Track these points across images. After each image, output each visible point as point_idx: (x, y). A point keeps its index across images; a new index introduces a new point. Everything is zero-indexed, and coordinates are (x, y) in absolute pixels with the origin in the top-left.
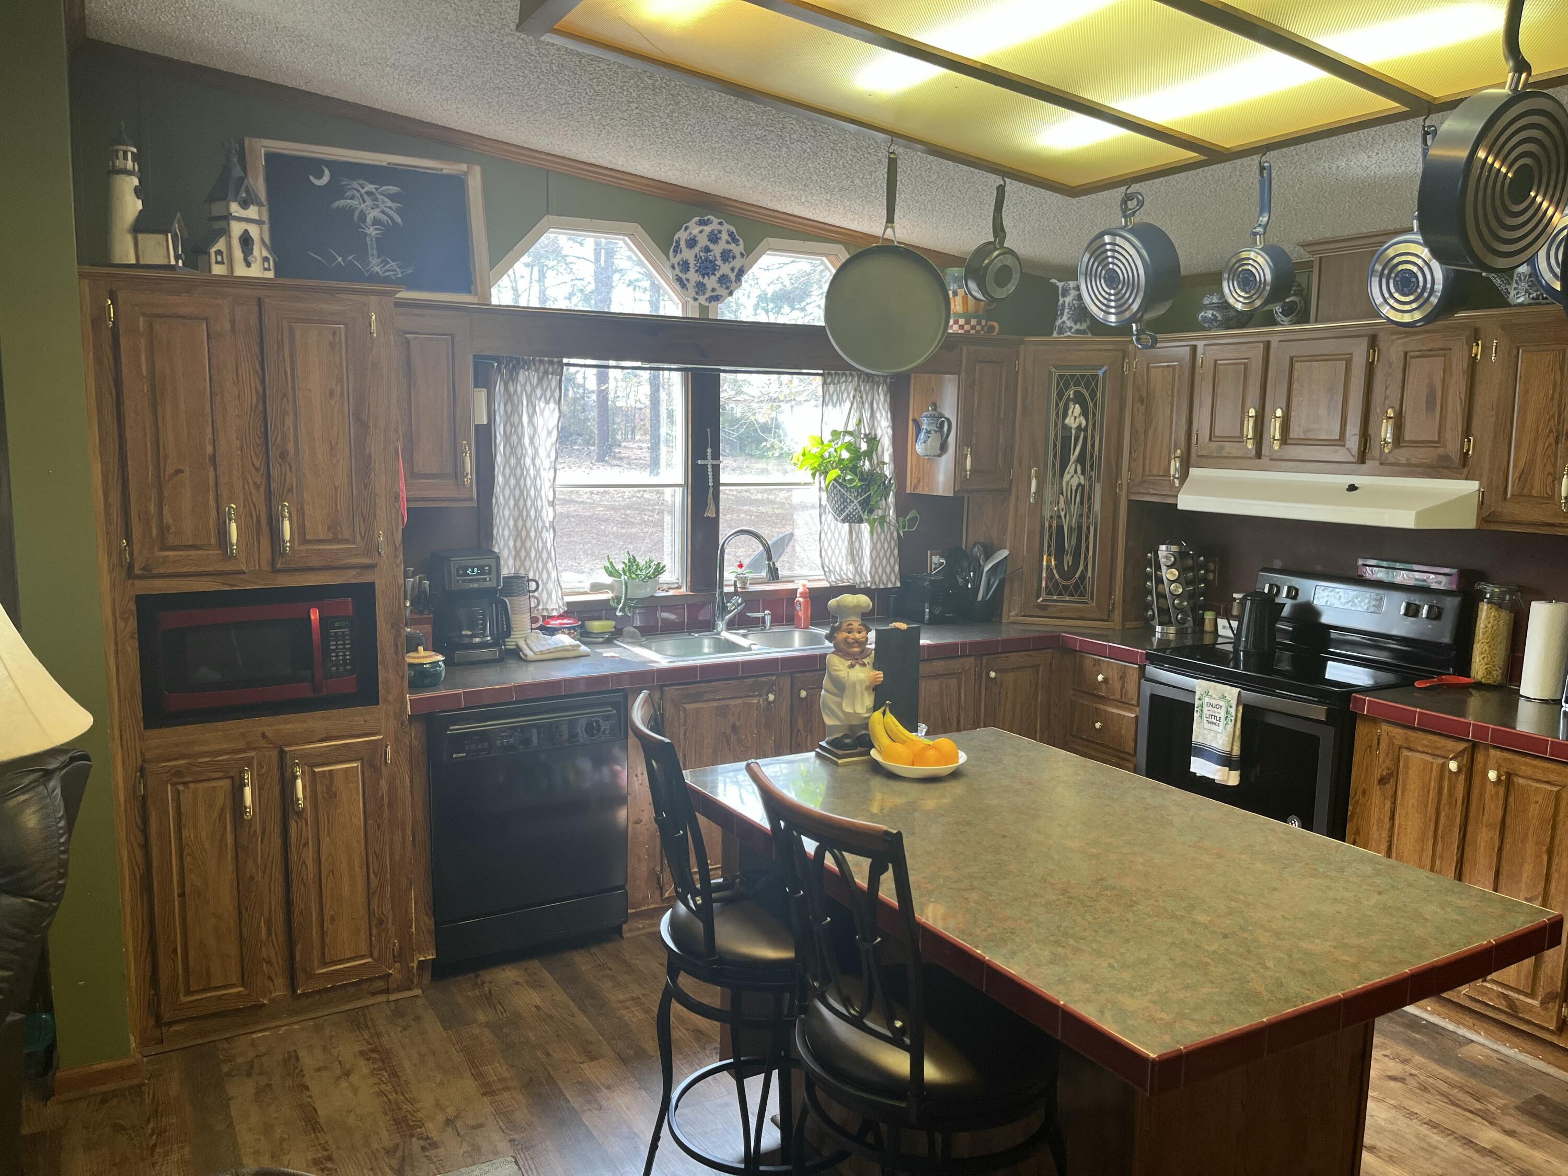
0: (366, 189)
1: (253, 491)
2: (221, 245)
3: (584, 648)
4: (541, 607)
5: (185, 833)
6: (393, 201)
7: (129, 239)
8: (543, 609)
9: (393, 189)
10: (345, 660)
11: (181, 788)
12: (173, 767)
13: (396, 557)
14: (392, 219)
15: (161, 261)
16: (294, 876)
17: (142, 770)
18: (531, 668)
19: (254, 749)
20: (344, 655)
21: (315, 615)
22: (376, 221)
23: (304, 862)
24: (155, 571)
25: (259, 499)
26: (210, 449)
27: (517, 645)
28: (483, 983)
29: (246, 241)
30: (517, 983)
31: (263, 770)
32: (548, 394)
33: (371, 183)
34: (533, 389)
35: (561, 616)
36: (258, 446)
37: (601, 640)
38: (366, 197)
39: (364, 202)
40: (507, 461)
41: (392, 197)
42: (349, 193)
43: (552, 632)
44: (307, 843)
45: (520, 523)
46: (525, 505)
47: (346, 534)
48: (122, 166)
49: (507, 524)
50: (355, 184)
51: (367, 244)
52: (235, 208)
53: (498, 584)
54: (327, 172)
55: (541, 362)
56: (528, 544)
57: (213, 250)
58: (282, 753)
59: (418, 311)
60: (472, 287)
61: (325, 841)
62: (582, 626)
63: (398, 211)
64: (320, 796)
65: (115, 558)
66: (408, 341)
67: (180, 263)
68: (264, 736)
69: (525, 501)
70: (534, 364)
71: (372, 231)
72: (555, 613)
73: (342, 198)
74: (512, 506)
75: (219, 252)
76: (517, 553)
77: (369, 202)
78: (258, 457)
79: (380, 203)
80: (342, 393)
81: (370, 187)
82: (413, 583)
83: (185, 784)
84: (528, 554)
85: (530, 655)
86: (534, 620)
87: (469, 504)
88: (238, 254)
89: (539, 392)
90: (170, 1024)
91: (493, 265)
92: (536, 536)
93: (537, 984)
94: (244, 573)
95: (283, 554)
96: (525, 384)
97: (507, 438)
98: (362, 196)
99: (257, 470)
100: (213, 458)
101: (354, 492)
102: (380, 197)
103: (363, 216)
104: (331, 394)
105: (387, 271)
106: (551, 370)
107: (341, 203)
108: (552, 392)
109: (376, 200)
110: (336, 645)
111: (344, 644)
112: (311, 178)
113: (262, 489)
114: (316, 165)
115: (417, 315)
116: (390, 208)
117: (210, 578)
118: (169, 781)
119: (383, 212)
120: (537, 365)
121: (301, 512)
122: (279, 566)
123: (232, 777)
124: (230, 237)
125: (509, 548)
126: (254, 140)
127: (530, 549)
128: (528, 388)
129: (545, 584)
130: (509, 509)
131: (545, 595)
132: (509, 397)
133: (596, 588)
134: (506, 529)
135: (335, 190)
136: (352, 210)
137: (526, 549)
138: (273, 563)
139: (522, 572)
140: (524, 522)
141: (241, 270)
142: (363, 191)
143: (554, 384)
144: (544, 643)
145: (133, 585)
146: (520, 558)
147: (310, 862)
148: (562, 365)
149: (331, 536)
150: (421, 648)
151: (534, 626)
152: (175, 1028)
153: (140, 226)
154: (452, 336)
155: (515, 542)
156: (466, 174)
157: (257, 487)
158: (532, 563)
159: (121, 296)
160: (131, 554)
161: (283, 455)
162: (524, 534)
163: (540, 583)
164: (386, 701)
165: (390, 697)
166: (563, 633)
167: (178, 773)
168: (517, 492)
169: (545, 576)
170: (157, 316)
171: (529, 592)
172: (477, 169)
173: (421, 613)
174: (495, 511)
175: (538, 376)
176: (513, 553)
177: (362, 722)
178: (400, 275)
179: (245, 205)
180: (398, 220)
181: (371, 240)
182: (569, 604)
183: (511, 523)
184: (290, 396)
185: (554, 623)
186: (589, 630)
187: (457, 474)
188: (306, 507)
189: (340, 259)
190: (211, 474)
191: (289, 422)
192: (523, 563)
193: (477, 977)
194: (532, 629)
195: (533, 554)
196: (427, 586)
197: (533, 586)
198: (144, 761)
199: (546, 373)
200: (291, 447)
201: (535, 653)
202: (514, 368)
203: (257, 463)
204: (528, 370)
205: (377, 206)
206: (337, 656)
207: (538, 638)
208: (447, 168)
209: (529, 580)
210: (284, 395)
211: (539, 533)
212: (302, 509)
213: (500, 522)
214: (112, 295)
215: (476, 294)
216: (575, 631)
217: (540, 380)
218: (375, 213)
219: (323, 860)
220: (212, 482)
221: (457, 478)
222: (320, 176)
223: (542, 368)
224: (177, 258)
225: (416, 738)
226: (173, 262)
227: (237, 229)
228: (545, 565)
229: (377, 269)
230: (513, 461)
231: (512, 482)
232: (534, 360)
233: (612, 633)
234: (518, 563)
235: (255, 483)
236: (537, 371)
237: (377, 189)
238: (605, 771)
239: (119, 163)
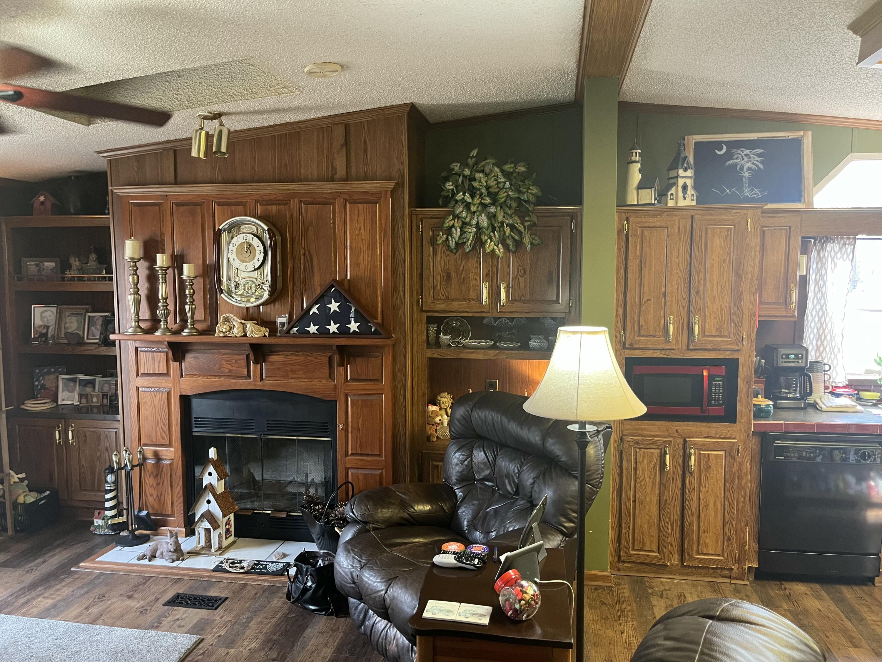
0: (745, 153)
1: (681, 309)
2: (673, 191)
3: (859, 408)
4: (831, 380)
5: (638, 472)
6: (759, 157)
7: (635, 192)
8: (833, 382)
9: (759, 151)
10: (719, 398)
11: (638, 450)
12: (636, 440)
13: (752, 346)
14: (758, 166)
15: (649, 202)
16: (686, 504)
17: (622, 439)
18: (824, 415)
19: (672, 437)
20: (719, 396)
21: (705, 373)
22: (749, 169)
23: (692, 498)
24: (635, 346)
25: (684, 313)
26: (663, 289)
27: (815, 401)
28: (785, 589)
29: (685, 187)
30: (806, 594)
31: (675, 448)
32: (845, 256)
33: (748, 149)
34: (836, 253)
35: (844, 387)
36: (685, 287)
37: (870, 404)
38: (745, 157)
39: (743, 159)
40: (816, 295)
41: (759, 155)
42: (736, 156)
43: (838, 395)
44: (694, 489)
45: (821, 331)
46: (825, 320)
47: (726, 334)
48: (634, 160)
49: (812, 331)
50: (739, 151)
51: (743, 181)
52: (681, 172)
53: (806, 365)
54: (725, 147)
55: (842, 238)
56: (825, 343)
57: (669, 193)
58: (685, 441)
59: (771, 215)
60: (802, 199)
61: (703, 490)
62: (858, 394)
63: (761, 162)
64: (702, 467)
65: (618, 339)
66: (764, 231)
67: (656, 202)
68: (677, 431)
69: (825, 319)
70: (837, 240)
71: (746, 174)
72: (840, 385)
73: (732, 159)
74: (816, 321)
75: (672, 194)
76: (818, 348)
77: (746, 159)
78: (685, 293)
79: (752, 159)
80: (729, 261)
81: (747, 152)
82: (756, 361)
83: (640, 448)
84: (825, 349)
85: (824, 408)
86: (827, 388)
87: (792, 319)
88: (681, 194)
89: (839, 255)
90: (625, 562)
91: (815, 185)
92: (831, 339)
93: (819, 598)
94: (673, 349)
95: (693, 341)
96: (831, 251)
97: (817, 282)
98: (742, 157)
99: (684, 299)
100: (664, 294)
101: (732, 311)
102: (752, 156)
103: (742, 168)
104: (724, 261)
105: (753, 194)
106: (848, 242)
107: (731, 162)
108: (848, 256)
109: (750, 158)
110: (715, 390)
111: (719, 390)
112: (716, 151)
113: (686, 309)
114: (718, 145)
115: (769, 217)
116: (757, 161)
117: (658, 351)
118: (632, 446)
119: (753, 164)
120: (839, 240)
121: (704, 321)
122: (691, 347)
123: (661, 449)
124: (677, 186)
125: (812, 345)
126: (690, 136)
127: (826, 346)
128: (833, 254)
129: (835, 368)
130: (815, 322)
131: (834, 375)
132: (820, 259)
133: (868, 372)
134: (812, 334)
135: (729, 155)
136: (736, 165)
137: (823, 346)
138: (688, 346)
139: (820, 359)
140: (824, 330)
141: (682, 203)
142: (743, 154)
143: (849, 250)
144: (832, 401)
145: (625, 352)
146: (819, 351)
147: (695, 499)
148: (855, 239)
149: (718, 333)
150: (760, 396)
151: (826, 391)
152: (626, 565)
153: (641, 186)
154: (790, 227)
155: (817, 341)
156: (803, 136)
157: (684, 308)
158: (827, 354)
159: (631, 219)
160: (625, 338)
161: (698, 293)
162: (823, 337)
163: (832, 366)
164: (740, 422)
165: (743, 421)
166: (845, 396)
167: (637, 443)
168: (821, 313)
169: (835, 362)
170: (645, 227)
171: (824, 371)
172: (810, 133)
173: (759, 377)
174: (806, 323)
175: (839, 246)
176: (815, 348)
177: (727, 432)
178: (760, 196)
179: (685, 170)
180: (761, 166)
181: (746, 179)
182: (849, 380)
183: (815, 331)
184: (703, 263)
185: (838, 391)
186: (861, 397)
187: (787, 302)
188: (707, 318)
189: (728, 191)
190: (663, 301)
191: (701, 276)
192: (821, 354)
193: (782, 584)
194: (825, 393)
195: (828, 349)
196: (764, 363)
197: (827, 367)
198: (623, 435)
199: (845, 244)
200: (701, 288)
201: (827, 407)
202: (824, 242)
203: (684, 297)
204: (833, 243)
205: (750, 161)
206: (715, 396)
207: (828, 398)
208: (791, 135)
209: (824, 364)
210: (701, 262)
211: (833, 337)
212: (705, 319)
213: (808, 330)
214: (627, 219)
215: (804, 202)
216: (853, 396)
217: (840, 249)
218: (749, 165)
219: (701, 499)
220: (663, 305)
221: (786, 305)
222: (721, 149)
223: (842, 242)
224: (655, 199)
225: (755, 444)
226: (653, 202)
227: (681, 182)
228: (836, 356)
229: (748, 194)
230: (819, 295)
231: (818, 307)
232: (837, 238)
233: (878, 401)
234: (818, 354)
235: (683, 306)
236: (839, 243)
237: (750, 152)
238: (864, 485)
239: (633, 159)
